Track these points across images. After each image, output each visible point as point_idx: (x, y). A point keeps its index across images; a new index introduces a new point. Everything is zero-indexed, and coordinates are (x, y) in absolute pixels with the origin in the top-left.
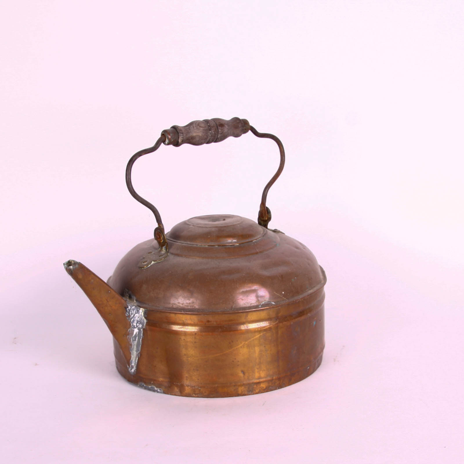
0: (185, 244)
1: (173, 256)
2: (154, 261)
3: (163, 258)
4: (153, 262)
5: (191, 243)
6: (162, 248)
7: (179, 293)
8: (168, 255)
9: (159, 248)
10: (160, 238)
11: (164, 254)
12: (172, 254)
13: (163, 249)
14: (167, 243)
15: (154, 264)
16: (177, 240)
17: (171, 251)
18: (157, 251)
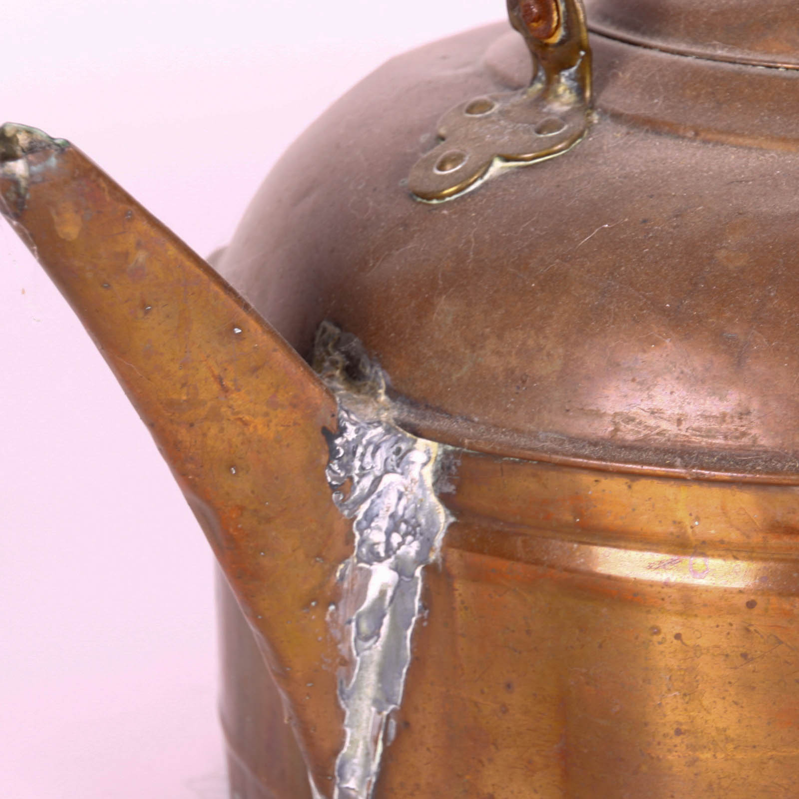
0: (700, 57)
1: (624, 129)
2: (507, 159)
3: (560, 139)
4: (498, 166)
5: (737, 54)
6: (550, 83)
7: (655, 357)
8: (589, 126)
9: (535, 78)
10: (545, 15)
11: (565, 118)
12: (617, 117)
13: (561, 90)
14: (589, 52)
15: (504, 177)
16: (644, 34)
17: (612, 97)
18: (519, 98)
